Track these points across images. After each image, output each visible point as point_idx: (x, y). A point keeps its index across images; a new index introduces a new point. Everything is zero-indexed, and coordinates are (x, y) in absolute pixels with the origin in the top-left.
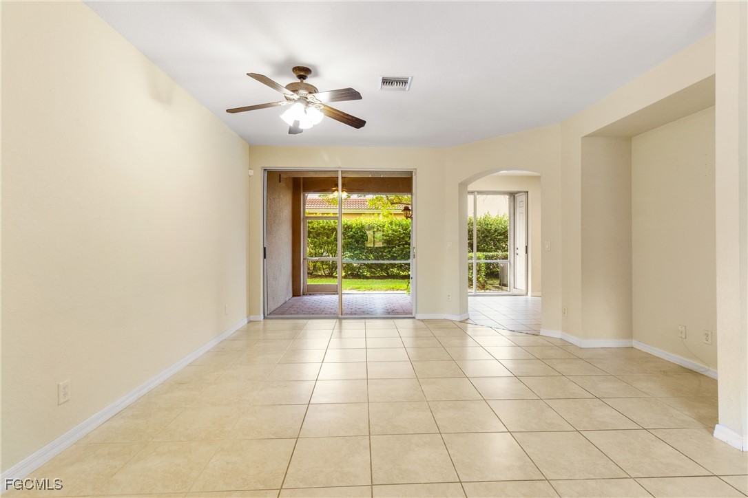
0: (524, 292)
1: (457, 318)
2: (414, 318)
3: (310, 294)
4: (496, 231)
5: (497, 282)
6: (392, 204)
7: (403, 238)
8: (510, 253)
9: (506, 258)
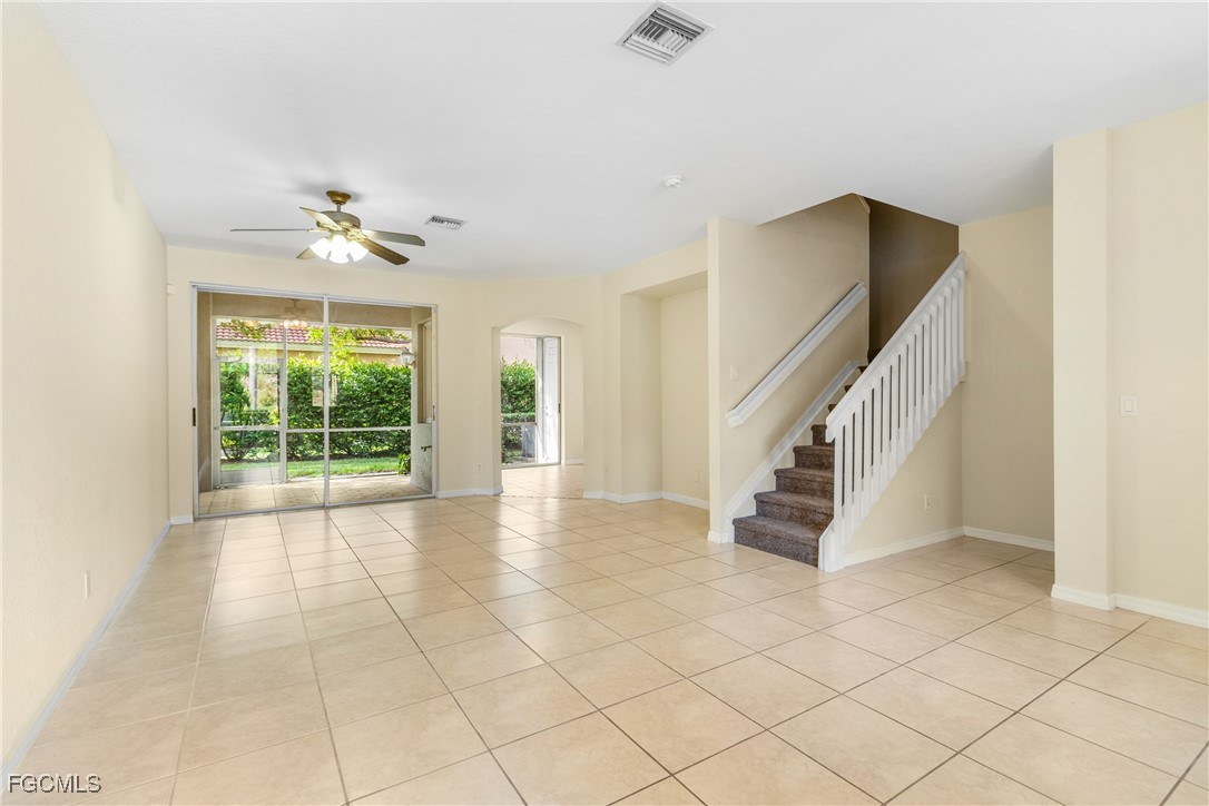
0: (557, 461)
1: (490, 492)
2: (434, 497)
3: (226, 487)
4: (515, 383)
5: (517, 453)
6: (358, 339)
7: (377, 393)
8: (538, 414)
9: (532, 419)
